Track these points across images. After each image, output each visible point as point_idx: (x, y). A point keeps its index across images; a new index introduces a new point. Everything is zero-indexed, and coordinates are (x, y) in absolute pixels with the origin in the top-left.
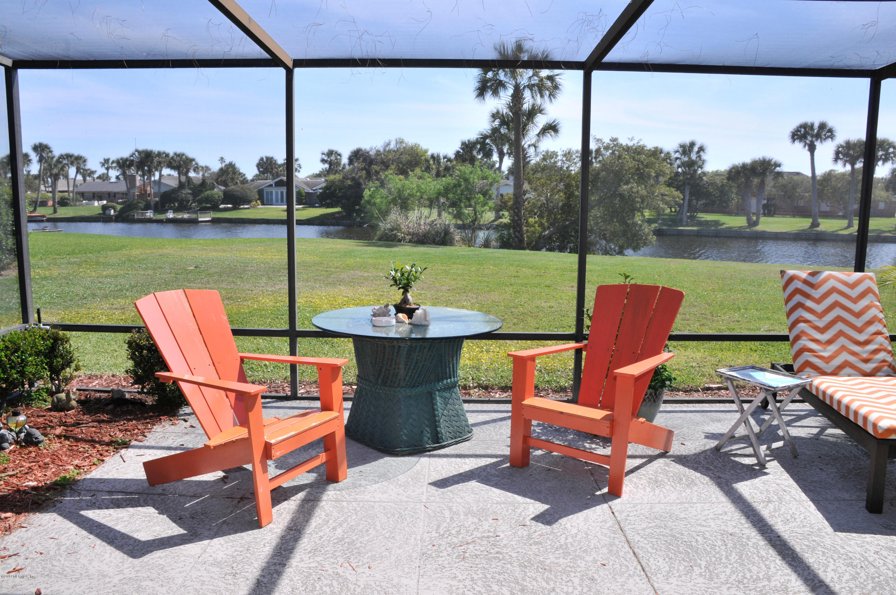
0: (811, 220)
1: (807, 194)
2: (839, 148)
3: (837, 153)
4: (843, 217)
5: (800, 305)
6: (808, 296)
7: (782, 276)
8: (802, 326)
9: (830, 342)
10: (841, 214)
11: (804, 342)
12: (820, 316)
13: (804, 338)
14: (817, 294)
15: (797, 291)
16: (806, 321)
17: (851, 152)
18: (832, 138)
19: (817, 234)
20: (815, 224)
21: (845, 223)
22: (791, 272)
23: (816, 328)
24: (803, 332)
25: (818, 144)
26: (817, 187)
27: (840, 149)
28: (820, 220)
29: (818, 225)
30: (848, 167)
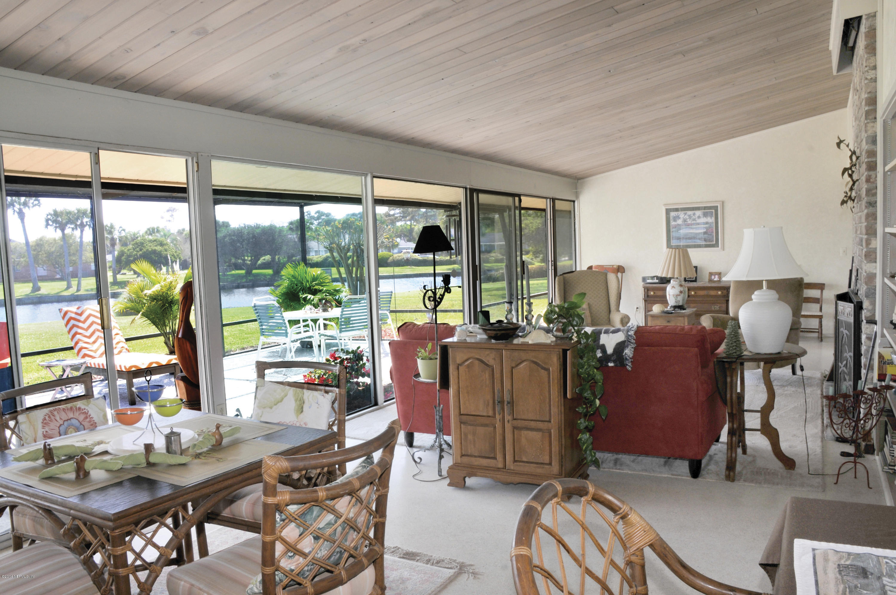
0: (31, 285)
1: (22, 260)
2: (48, 215)
3: (47, 220)
4: (61, 279)
5: (74, 326)
6: (79, 321)
7: (60, 312)
8: (78, 336)
9: (94, 342)
10: (58, 276)
11: (81, 344)
12: (87, 330)
13: (80, 342)
14: (82, 318)
15: (71, 318)
16: (80, 334)
17: (60, 219)
18: (39, 206)
19: (40, 297)
20: (36, 289)
21: (64, 284)
22: (65, 309)
23: (85, 336)
24: (79, 340)
25: (25, 210)
26: (32, 252)
27: (49, 217)
28: (40, 284)
29: (39, 289)
30: (59, 233)
